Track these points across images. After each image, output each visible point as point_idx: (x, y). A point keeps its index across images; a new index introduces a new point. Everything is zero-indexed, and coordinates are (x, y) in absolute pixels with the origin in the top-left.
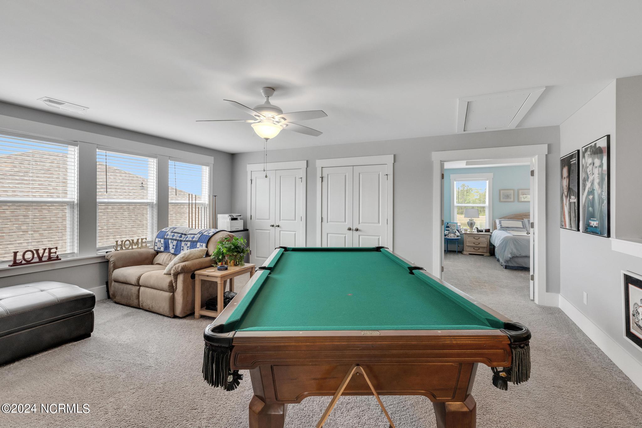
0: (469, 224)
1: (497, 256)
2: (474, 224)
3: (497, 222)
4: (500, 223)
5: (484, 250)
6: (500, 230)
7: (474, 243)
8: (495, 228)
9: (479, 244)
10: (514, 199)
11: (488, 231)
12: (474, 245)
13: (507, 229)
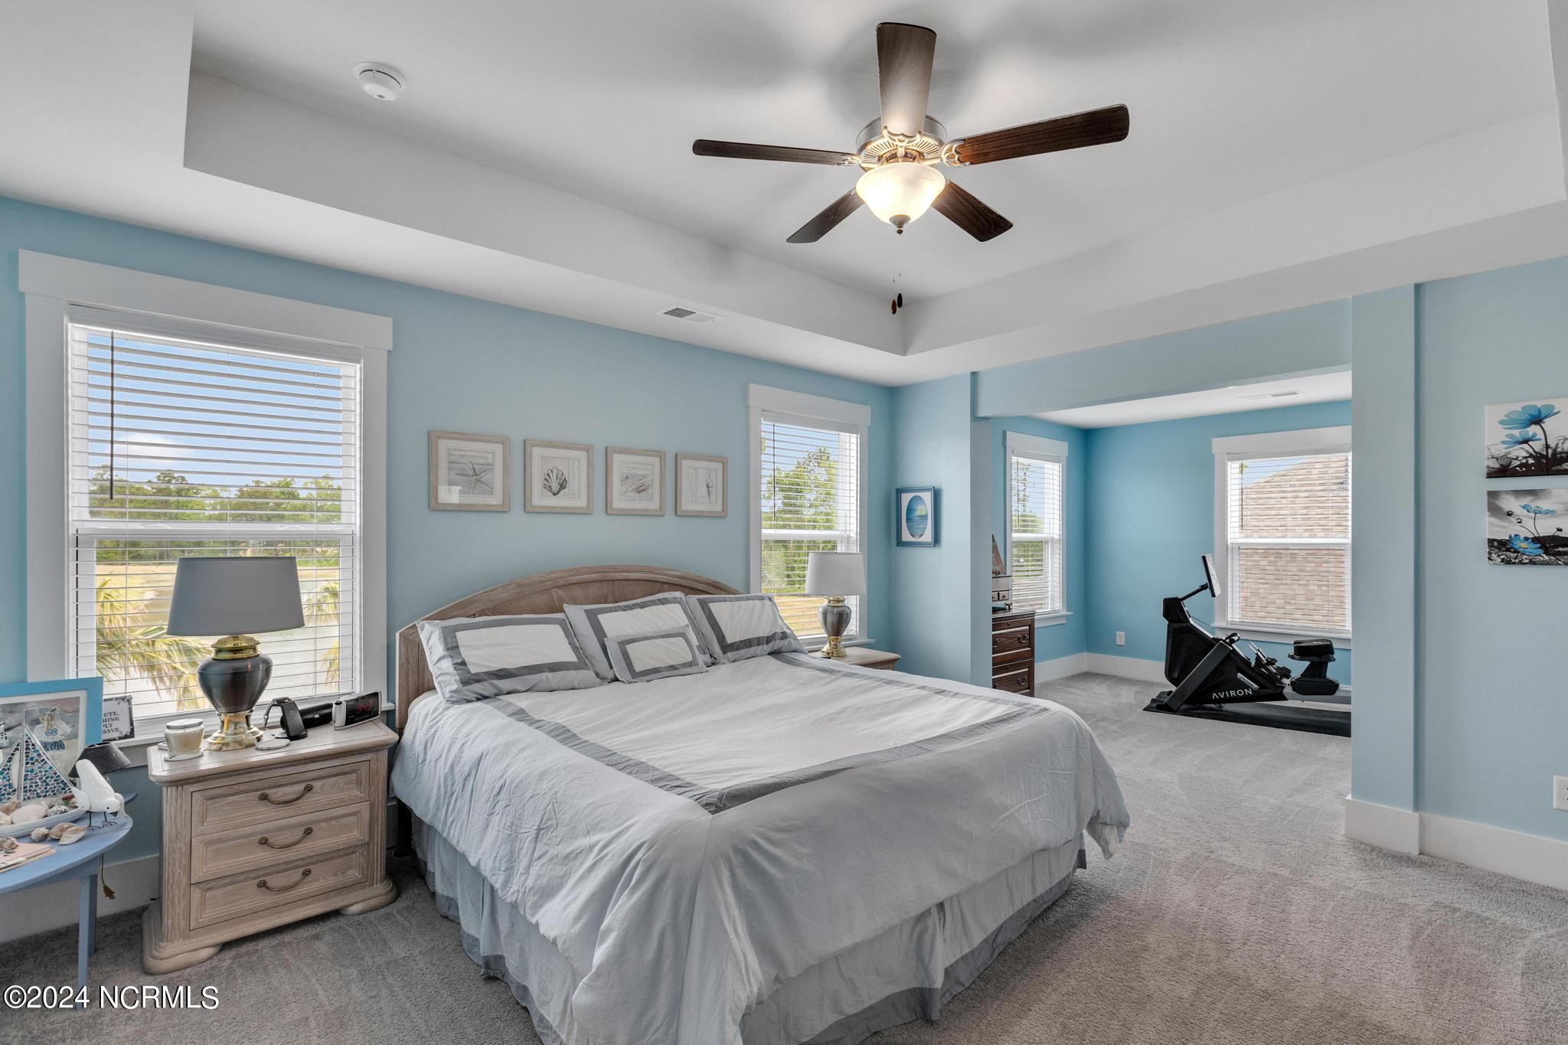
0: (215, 681)
1: (440, 887)
2: (260, 674)
3: (431, 639)
4: (452, 648)
5: (349, 868)
6: (458, 699)
7: (264, 842)
8: (422, 685)
9: (308, 832)
10: (506, 493)
11: (360, 712)
12: (263, 857)
13: (505, 684)
